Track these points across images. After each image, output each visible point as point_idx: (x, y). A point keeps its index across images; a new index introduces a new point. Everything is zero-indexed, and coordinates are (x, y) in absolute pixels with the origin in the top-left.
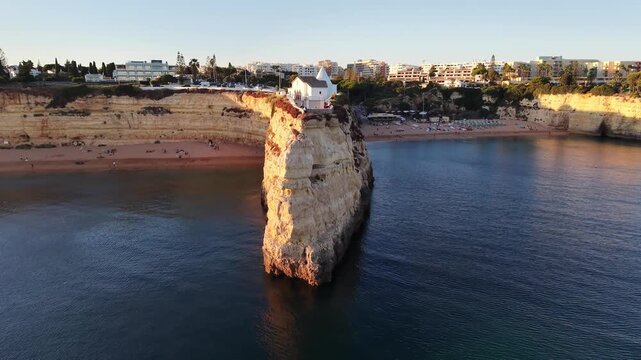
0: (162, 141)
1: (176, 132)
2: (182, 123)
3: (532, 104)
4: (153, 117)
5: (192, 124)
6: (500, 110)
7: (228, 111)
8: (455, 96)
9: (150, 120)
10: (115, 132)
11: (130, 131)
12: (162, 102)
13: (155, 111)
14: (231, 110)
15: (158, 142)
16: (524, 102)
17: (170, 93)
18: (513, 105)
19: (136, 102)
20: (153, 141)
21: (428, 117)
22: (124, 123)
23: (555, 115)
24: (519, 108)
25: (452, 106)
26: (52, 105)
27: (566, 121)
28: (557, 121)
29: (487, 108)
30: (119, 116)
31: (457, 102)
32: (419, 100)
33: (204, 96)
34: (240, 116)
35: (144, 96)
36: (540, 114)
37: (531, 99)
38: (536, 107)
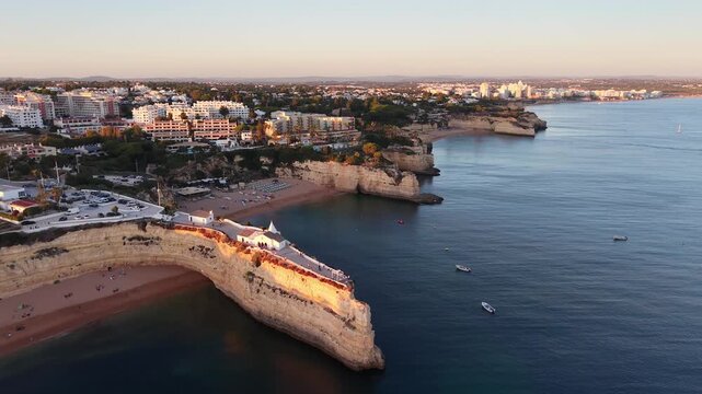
0: (61, 280)
1: (75, 268)
2: (79, 258)
3: (303, 166)
4: (50, 259)
5: (91, 257)
6: (278, 170)
7: (130, 240)
8: (238, 159)
9: (46, 264)
10: (11, 283)
11: (28, 278)
12: (56, 242)
13: (50, 252)
14: (133, 238)
15: (56, 282)
16: (296, 164)
17: (62, 232)
18: (287, 166)
19: (29, 248)
20: (52, 282)
22: (20, 272)
23: (324, 177)
24: (293, 169)
25: (237, 168)
27: (332, 181)
28: (326, 181)
29: (266, 168)
30: (12, 267)
31: (240, 163)
32: (211, 167)
33: (101, 230)
34: (147, 244)
35: (34, 241)
36: (312, 175)
37: (301, 161)
38: (307, 169)
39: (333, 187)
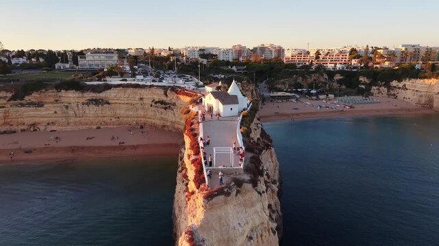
0: (102, 127)
1: (114, 120)
2: (118, 112)
3: (401, 85)
4: (95, 107)
5: (127, 113)
6: (374, 89)
7: (156, 103)
8: (338, 77)
9: (92, 110)
10: (64, 120)
11: (77, 119)
12: (103, 95)
13: (97, 102)
14: (159, 102)
15: (99, 128)
16: (394, 83)
17: (108, 87)
18: (384, 85)
19: (81, 95)
20: (95, 127)
21: (317, 94)
22: (71, 113)
23: (422, 96)
24: (389, 88)
25: (335, 85)
26: (13, 98)
27: (430, 101)
28: (423, 100)
29: (363, 87)
30: (67, 107)
31: (339, 82)
32: (310, 81)
33: (136, 90)
34: (166, 109)
35: (87, 90)
36: (408, 94)
37: (400, 81)
38: (404, 88)
39: (431, 107)
